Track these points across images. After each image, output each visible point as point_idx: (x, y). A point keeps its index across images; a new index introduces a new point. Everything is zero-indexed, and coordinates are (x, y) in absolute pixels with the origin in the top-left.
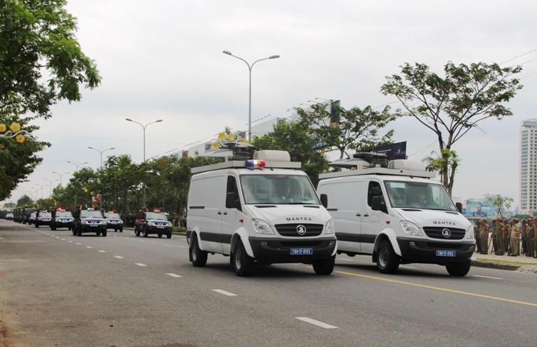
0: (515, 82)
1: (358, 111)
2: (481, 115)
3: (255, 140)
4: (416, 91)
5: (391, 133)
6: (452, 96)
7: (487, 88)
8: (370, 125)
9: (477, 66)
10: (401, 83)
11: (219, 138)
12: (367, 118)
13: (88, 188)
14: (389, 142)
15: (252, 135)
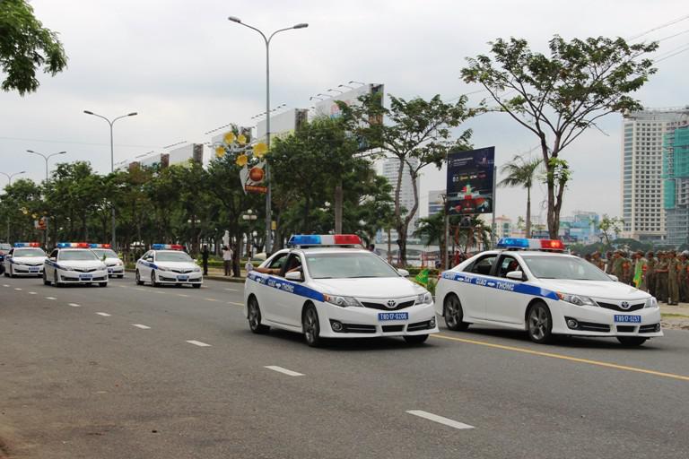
0: (647, 63)
1: (424, 104)
2: (600, 110)
3: (276, 143)
4: (511, 77)
5: (467, 134)
6: (559, 83)
7: (608, 73)
8: (439, 123)
9: (595, 43)
10: (489, 66)
11: (224, 140)
12: (436, 113)
13: (29, 209)
14: (464, 146)
15: (272, 136)
